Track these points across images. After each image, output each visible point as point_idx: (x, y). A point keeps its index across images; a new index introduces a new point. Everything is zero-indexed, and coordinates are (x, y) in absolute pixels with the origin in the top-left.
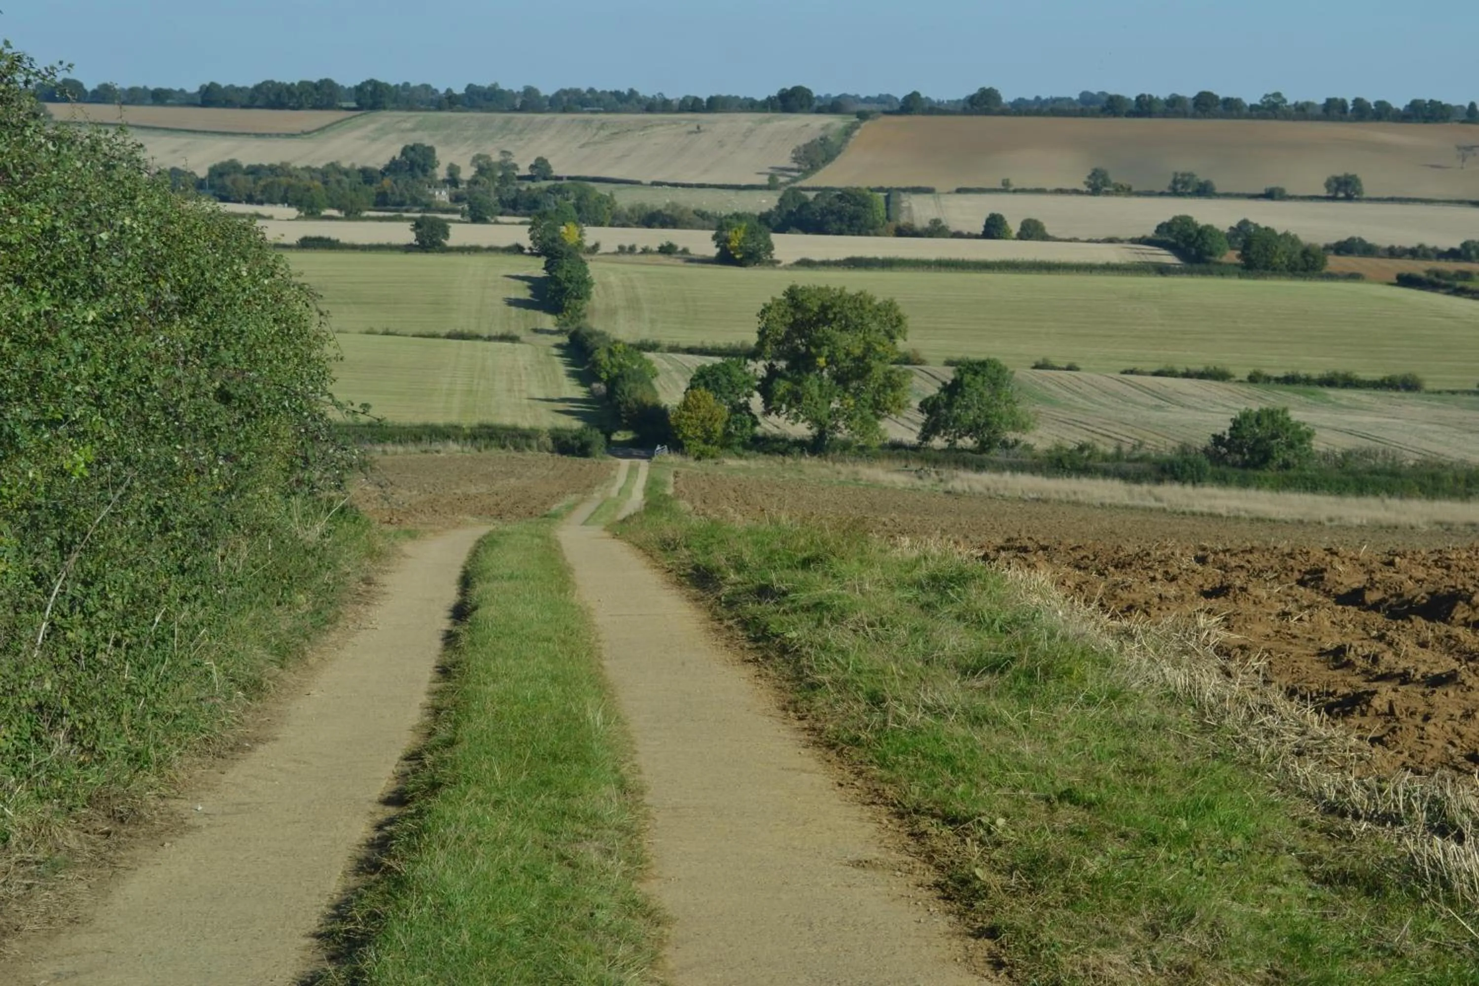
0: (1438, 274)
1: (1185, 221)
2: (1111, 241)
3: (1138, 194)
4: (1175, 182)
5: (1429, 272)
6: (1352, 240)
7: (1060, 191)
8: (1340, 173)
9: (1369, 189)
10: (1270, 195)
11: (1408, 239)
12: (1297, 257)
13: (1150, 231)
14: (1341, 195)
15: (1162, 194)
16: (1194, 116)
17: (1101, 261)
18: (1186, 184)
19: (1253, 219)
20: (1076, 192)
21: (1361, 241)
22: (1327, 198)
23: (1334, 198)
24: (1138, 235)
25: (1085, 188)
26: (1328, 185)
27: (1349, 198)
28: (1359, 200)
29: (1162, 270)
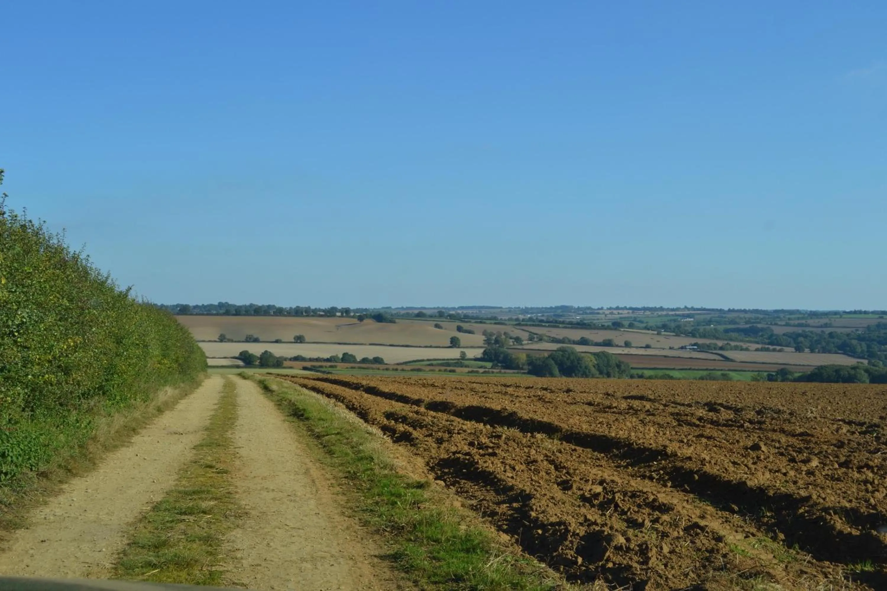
0: (314, 366)
1: (246, 352)
2: (225, 358)
3: (235, 342)
4: (247, 338)
5: (312, 366)
6: (298, 356)
7: (210, 341)
8: (298, 335)
9: (307, 340)
10: (277, 342)
11: (315, 355)
12: (275, 362)
13: (237, 355)
14: (299, 341)
15: (243, 342)
16: (254, 316)
17: (220, 365)
18: (250, 339)
19: (269, 350)
20: (215, 341)
21: (301, 356)
22: (294, 342)
23: (297, 342)
24: (232, 356)
25: (218, 340)
26: (294, 338)
27: (301, 342)
28: (304, 343)
29: (238, 367)
